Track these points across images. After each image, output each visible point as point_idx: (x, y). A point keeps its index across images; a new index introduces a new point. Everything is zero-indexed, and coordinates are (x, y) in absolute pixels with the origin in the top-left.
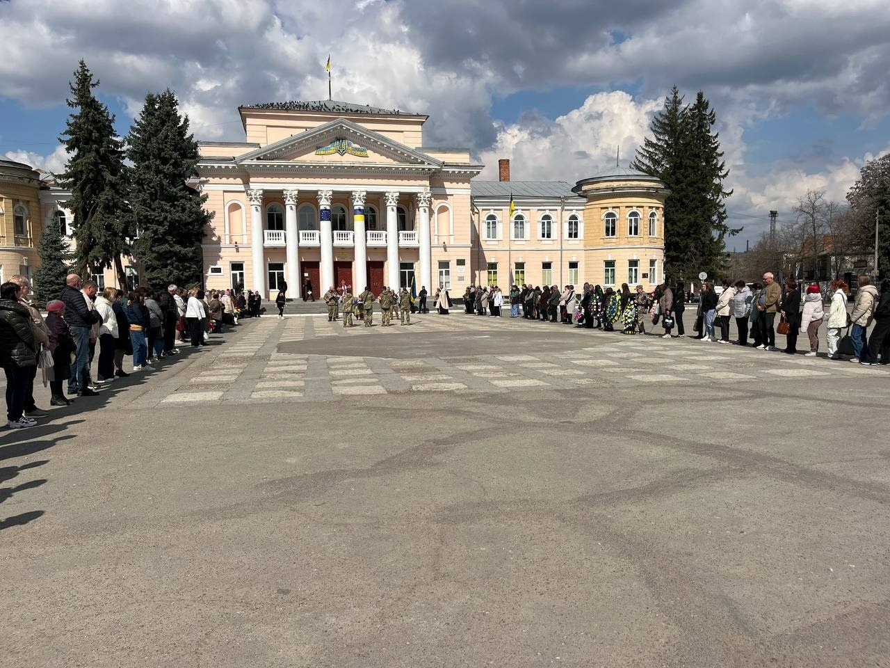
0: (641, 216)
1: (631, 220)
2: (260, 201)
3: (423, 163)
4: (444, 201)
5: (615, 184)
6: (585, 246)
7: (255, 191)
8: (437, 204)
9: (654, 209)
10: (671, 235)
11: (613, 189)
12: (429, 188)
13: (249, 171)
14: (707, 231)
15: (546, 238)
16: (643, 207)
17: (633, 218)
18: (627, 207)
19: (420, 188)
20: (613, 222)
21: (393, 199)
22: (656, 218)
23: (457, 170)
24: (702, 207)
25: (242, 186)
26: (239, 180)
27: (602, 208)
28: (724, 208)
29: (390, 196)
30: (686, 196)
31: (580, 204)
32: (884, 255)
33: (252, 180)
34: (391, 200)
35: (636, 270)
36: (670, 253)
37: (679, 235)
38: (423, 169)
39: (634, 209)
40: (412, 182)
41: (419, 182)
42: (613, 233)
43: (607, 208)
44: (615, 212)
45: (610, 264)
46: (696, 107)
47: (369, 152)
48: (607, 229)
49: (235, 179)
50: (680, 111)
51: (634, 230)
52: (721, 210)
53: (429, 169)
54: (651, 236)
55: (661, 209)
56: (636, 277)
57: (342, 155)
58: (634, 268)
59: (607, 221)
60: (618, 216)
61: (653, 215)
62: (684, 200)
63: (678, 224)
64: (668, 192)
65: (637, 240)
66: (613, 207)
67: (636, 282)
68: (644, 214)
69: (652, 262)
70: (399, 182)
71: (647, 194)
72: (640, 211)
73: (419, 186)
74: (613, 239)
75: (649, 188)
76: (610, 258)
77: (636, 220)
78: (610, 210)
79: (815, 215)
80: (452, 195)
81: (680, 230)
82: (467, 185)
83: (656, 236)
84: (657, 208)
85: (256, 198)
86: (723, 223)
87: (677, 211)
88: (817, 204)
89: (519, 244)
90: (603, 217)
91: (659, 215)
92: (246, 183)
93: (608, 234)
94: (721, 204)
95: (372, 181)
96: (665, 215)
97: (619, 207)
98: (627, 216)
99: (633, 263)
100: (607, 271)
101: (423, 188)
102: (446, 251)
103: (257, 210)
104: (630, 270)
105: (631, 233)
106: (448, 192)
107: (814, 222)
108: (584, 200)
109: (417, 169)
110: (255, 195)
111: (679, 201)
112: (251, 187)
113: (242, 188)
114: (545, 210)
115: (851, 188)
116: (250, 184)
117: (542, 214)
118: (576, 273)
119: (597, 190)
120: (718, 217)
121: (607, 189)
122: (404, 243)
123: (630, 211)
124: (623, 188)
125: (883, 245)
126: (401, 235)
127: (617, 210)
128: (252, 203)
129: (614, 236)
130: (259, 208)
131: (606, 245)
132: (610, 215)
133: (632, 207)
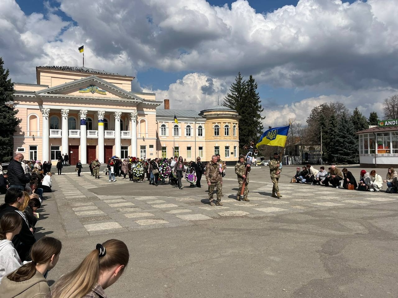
0: (230, 127)
1: (225, 129)
2: (48, 114)
3: (134, 99)
4: (143, 117)
5: (219, 113)
6: (205, 140)
7: (46, 109)
8: (140, 119)
9: (235, 124)
10: (242, 135)
11: (218, 115)
12: (136, 111)
13: (42, 99)
14: (256, 134)
15: (188, 136)
16: (230, 123)
17: (226, 128)
18: (224, 123)
19: (132, 111)
20: (218, 129)
21: (118, 116)
22: (236, 128)
23: (150, 103)
24: (253, 124)
25: (38, 106)
26: (36, 103)
27: (213, 123)
28: (262, 124)
29: (117, 114)
30: (247, 119)
31: (203, 121)
32: (324, 145)
33: (44, 103)
34: (117, 116)
35: (228, 151)
36: (241, 144)
37: (244, 135)
38: (134, 102)
39: (227, 124)
40: (128, 108)
41: (131, 108)
42: (218, 134)
43: (215, 123)
44: (219, 125)
45: (217, 148)
46: (250, 81)
47: (107, 93)
48: (215, 132)
49: (34, 102)
50: (242, 83)
51: (227, 133)
52: (261, 125)
53: (137, 102)
54: (234, 136)
55: (238, 124)
56: (228, 154)
57: (93, 93)
58: (227, 150)
59: (215, 129)
60: (220, 127)
61: (234, 127)
62: (246, 121)
63: (244, 131)
64: (240, 117)
65: (229, 137)
66: (218, 123)
67: (228, 156)
68: (231, 126)
69: (235, 147)
70: (122, 107)
71: (232, 117)
72: (229, 125)
73: (132, 109)
74: (218, 137)
75: (233, 115)
76: (217, 145)
77: (228, 129)
78: (217, 124)
79: (292, 129)
80: (147, 115)
81: (245, 134)
82: (154, 110)
83: (236, 136)
84: (236, 124)
85: (46, 113)
86: (262, 131)
87: (243, 125)
88: (293, 124)
89: (177, 138)
90: (213, 127)
91: (237, 126)
92: (41, 105)
93: (216, 135)
94: (261, 122)
95: (108, 106)
96: (239, 127)
97: (220, 123)
98: (224, 127)
99: (227, 148)
100: (216, 151)
101: (134, 110)
102: (144, 141)
103: (46, 119)
104: (226, 151)
105: (226, 134)
106: (145, 113)
107: (292, 131)
108: (205, 119)
109: (131, 102)
110: (46, 111)
111: (244, 121)
112: (43, 107)
114: (188, 123)
115: (308, 118)
116: (43, 106)
117: (187, 125)
118: (202, 152)
119: (211, 115)
120: (260, 128)
121: (215, 114)
122: (124, 137)
123: (225, 125)
124: (222, 114)
125: (324, 141)
126: (122, 133)
127: (220, 124)
128: (44, 115)
130: (47, 118)
131: (215, 139)
132: (216, 126)
133: (226, 123)
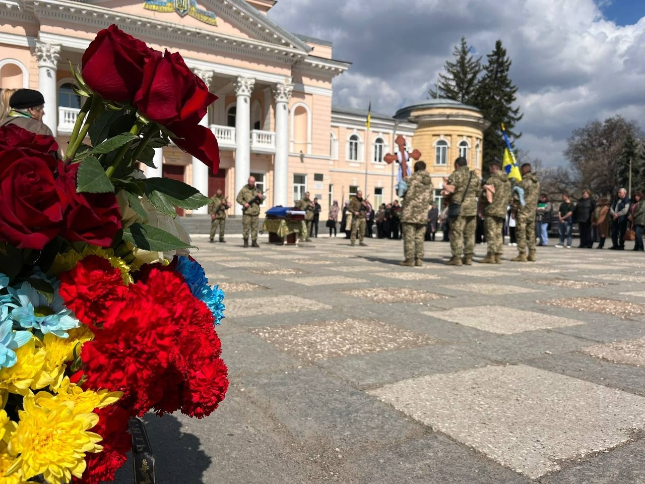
0: (469, 146)
1: (460, 150)
2: (55, 62)
3: (287, 44)
4: (300, 100)
5: (448, 112)
7: (48, 46)
8: (296, 102)
9: (478, 140)
11: (448, 116)
12: (290, 80)
13: (39, 16)
16: (471, 137)
17: (462, 148)
18: (458, 136)
19: (280, 77)
20: (444, 149)
21: (247, 87)
23: (321, 64)
25: (25, 39)
26: (20, 30)
27: (434, 135)
29: (243, 82)
31: (410, 130)
33: (43, 28)
34: (244, 87)
38: (287, 54)
39: (465, 139)
40: (270, 68)
41: (278, 70)
42: (444, 162)
43: (439, 135)
44: (447, 140)
47: (219, 20)
48: (438, 157)
49: (14, 26)
53: (295, 55)
55: (482, 141)
57: (182, 17)
59: (439, 150)
60: (449, 144)
61: (477, 146)
66: (445, 135)
68: (471, 145)
70: (254, 66)
72: (468, 141)
73: (280, 75)
74: (443, 167)
77: (465, 150)
78: (442, 138)
80: (311, 94)
82: (327, 85)
84: (480, 140)
85: (49, 57)
89: (354, 165)
90: (434, 145)
91: (481, 146)
92: (33, 33)
93: (438, 162)
95: (220, 59)
97: (450, 135)
98: (458, 145)
100: (437, 199)
101: (284, 78)
102: (302, 161)
103: (49, 75)
106: (307, 89)
108: (414, 126)
109: (280, 51)
110: (48, 51)
112: (42, 39)
113: (24, 42)
114: (378, 132)
116: (41, 35)
117: (376, 136)
119: (432, 116)
121: (441, 115)
122: (259, 146)
123: (460, 140)
124: (458, 116)
126: (254, 136)
127: (449, 138)
128: (42, 63)
129: (445, 165)
130: (53, 73)
131: (437, 172)
132: (442, 142)
133: (462, 136)
